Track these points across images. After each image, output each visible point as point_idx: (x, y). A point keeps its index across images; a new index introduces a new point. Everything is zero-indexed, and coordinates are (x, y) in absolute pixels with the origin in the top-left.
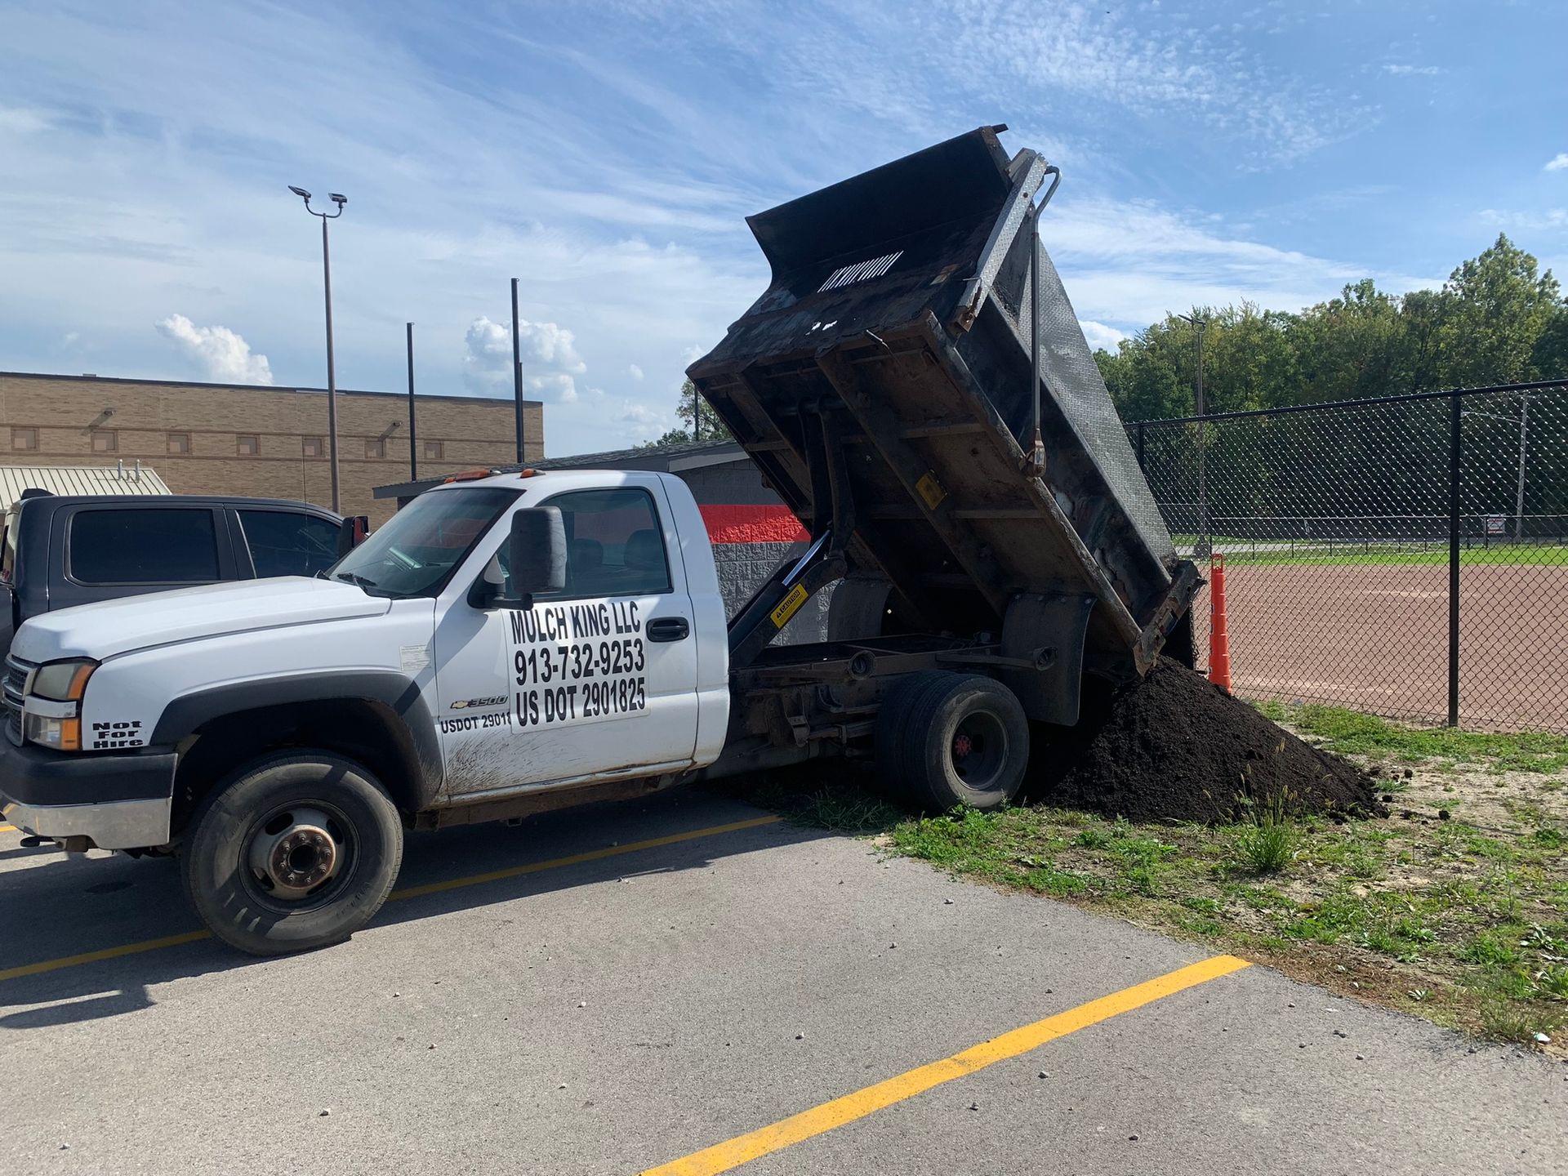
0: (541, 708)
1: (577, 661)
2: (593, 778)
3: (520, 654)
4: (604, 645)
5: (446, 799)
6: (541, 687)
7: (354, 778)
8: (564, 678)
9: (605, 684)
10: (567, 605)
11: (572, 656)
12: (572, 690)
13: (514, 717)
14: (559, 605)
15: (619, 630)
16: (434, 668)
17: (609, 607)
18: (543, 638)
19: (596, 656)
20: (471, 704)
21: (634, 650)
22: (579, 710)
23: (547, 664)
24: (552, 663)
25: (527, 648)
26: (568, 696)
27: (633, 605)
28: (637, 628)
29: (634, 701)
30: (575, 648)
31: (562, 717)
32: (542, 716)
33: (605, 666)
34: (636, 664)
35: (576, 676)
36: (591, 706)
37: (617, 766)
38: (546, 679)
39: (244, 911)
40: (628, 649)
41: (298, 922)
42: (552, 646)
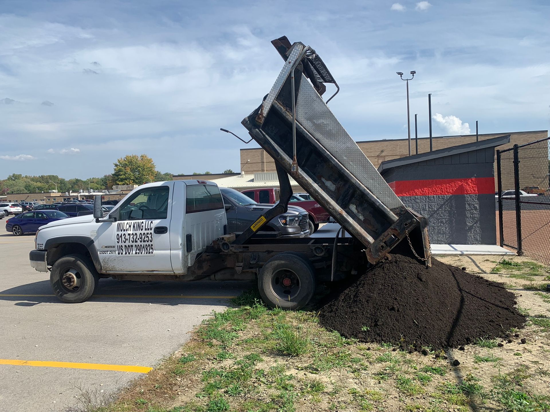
0: (124, 250)
1: (133, 238)
2: (142, 272)
3: (118, 235)
4: (141, 234)
5: (105, 272)
6: (123, 244)
7: (79, 262)
8: (129, 242)
9: (141, 245)
10: (133, 222)
11: (132, 236)
12: (132, 246)
13: (117, 252)
14: (131, 221)
15: (146, 229)
16: (97, 237)
17: (144, 223)
18: (124, 230)
19: (138, 237)
20: (106, 247)
21: (149, 236)
22: (134, 252)
23: (125, 238)
24: (126, 238)
25: (120, 233)
26: (131, 248)
27: (152, 222)
28: (151, 229)
29: (150, 251)
30: (133, 234)
31: (129, 253)
32: (124, 253)
33: (141, 240)
34: (150, 240)
35: (133, 242)
36: (138, 251)
37: (149, 270)
38: (125, 242)
39: (58, 290)
40: (148, 235)
41: (69, 296)
42: (127, 233)
